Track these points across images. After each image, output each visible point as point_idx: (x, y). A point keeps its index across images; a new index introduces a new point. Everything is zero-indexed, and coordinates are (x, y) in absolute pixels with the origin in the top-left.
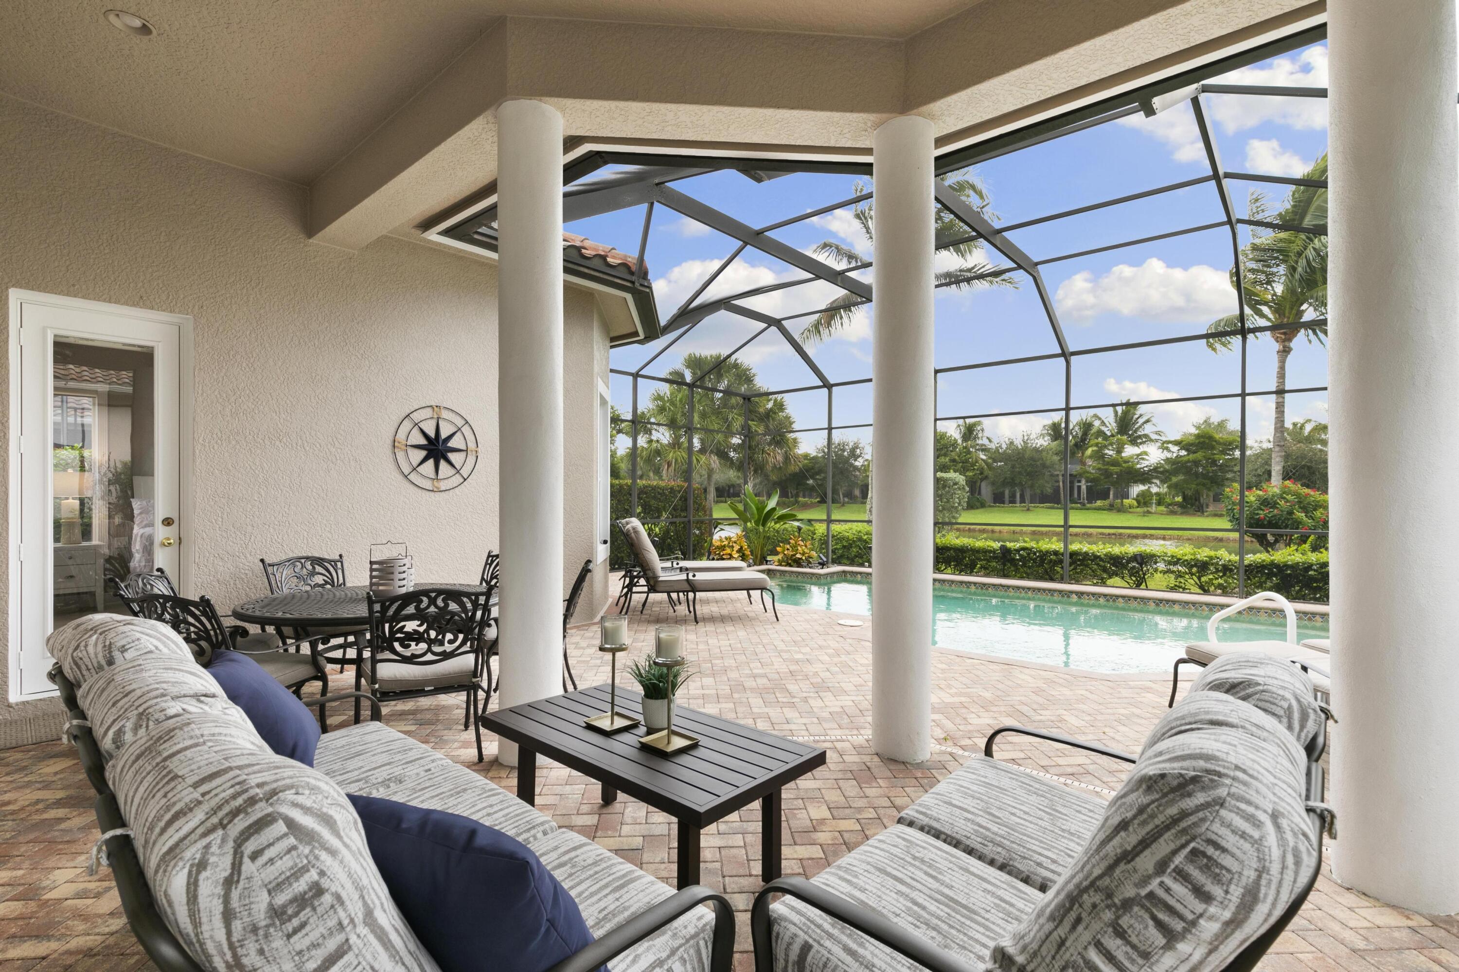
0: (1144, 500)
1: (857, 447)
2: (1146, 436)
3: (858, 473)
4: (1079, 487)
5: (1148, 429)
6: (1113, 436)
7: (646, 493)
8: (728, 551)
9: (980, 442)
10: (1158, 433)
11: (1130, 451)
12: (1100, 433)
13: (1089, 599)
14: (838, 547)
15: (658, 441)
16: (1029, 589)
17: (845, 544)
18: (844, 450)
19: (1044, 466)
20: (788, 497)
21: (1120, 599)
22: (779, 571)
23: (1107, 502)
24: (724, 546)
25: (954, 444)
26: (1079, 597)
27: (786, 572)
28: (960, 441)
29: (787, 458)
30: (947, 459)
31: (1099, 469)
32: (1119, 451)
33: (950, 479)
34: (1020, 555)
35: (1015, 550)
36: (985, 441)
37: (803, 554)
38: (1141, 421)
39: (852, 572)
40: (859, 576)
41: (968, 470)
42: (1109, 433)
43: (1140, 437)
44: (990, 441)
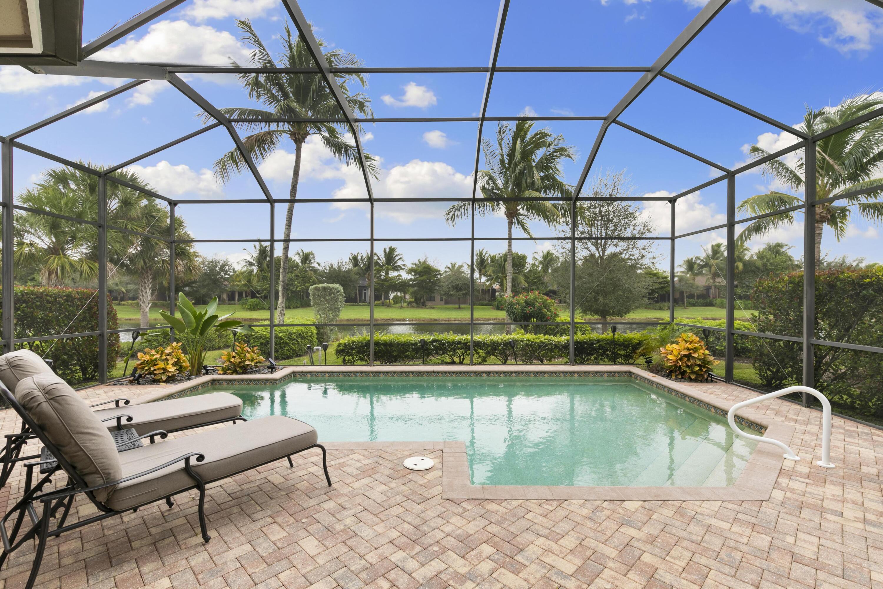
0: (397, 300)
1: (226, 265)
2: (399, 266)
3: (227, 283)
4: (365, 293)
5: (400, 263)
6: (383, 265)
7: (25, 302)
8: (161, 365)
9: (313, 265)
10: (404, 265)
11: (393, 274)
12: (377, 263)
13: (494, 376)
14: (256, 344)
15: (32, 245)
16: (453, 372)
17: (263, 341)
18: (216, 266)
19: (351, 281)
20: (166, 301)
21: (514, 374)
22: (226, 380)
23: (380, 302)
24: (156, 360)
25: (297, 266)
26: (488, 376)
27: (235, 380)
28: (300, 264)
29: (188, 269)
30: (293, 275)
31: (379, 283)
32: (387, 274)
33: (333, 288)
34: (433, 346)
35: (430, 342)
36: (316, 265)
37: (252, 360)
38: (397, 258)
39: (302, 372)
40: (309, 375)
41: (306, 283)
42: (381, 264)
43: (396, 266)
44: (319, 265)
